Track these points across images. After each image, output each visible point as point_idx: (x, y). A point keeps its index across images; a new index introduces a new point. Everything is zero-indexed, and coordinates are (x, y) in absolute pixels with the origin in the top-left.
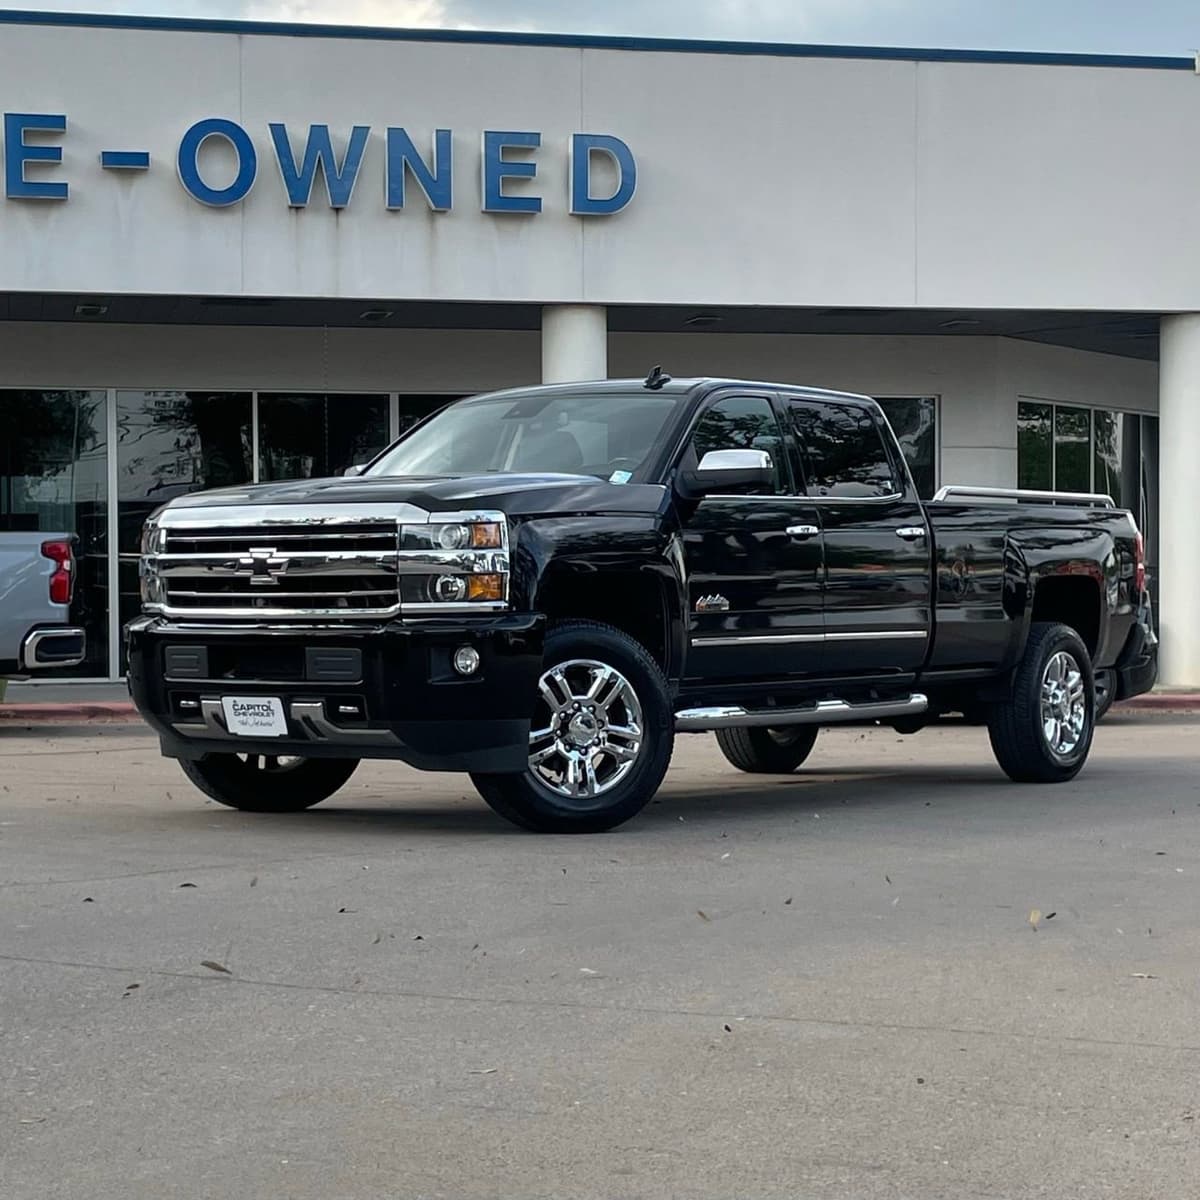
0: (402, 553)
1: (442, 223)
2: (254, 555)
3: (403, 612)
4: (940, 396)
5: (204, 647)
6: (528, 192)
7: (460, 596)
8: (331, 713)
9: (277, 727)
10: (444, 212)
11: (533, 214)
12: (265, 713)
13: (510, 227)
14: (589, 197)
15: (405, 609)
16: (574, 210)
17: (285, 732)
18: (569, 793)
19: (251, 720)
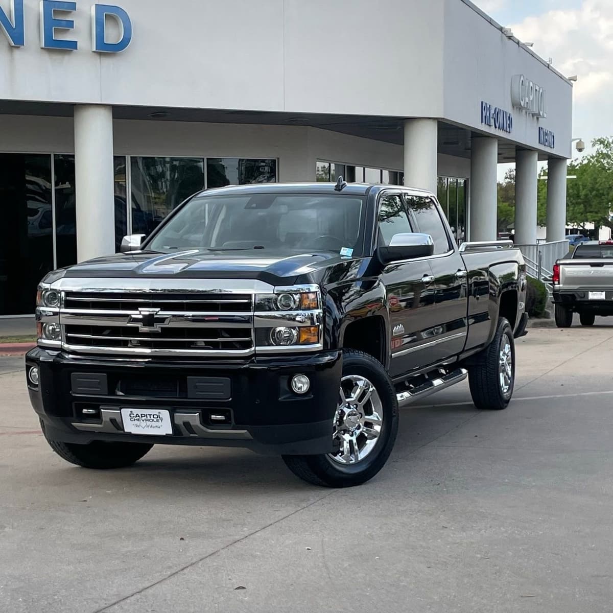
0: (257, 313)
1: (17, 54)
2: (142, 313)
3: (257, 352)
4: (278, 158)
5: (105, 374)
6: (68, 37)
7: (294, 341)
8: (206, 420)
9: (165, 429)
10: (18, 47)
11: (72, 51)
12: (155, 420)
13: (57, 57)
14: (105, 42)
15: (258, 350)
16: (96, 49)
17: (171, 432)
18: (345, 462)
19: (143, 424)
